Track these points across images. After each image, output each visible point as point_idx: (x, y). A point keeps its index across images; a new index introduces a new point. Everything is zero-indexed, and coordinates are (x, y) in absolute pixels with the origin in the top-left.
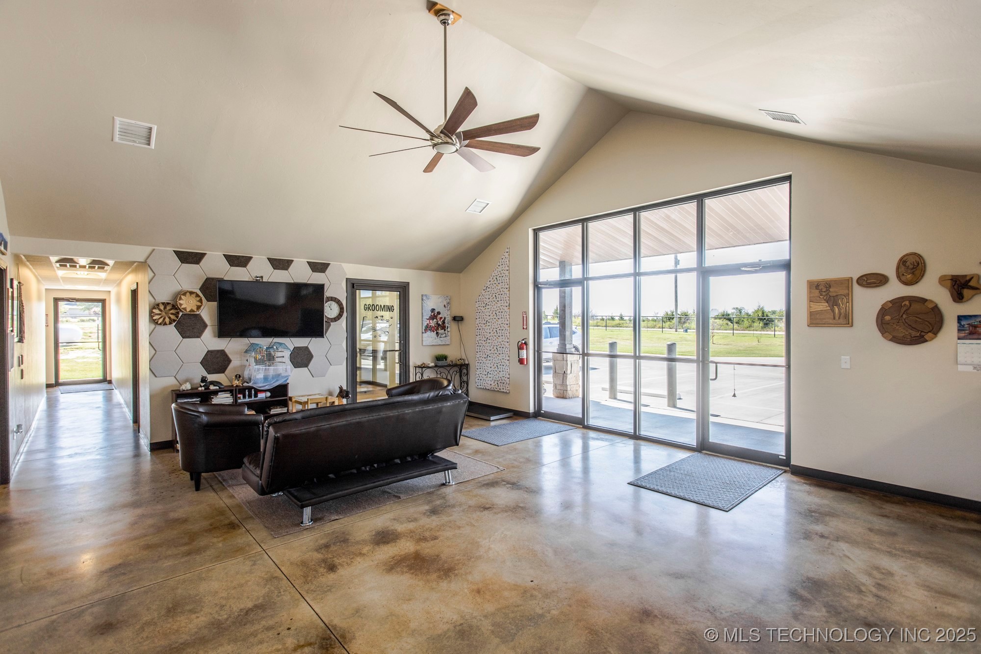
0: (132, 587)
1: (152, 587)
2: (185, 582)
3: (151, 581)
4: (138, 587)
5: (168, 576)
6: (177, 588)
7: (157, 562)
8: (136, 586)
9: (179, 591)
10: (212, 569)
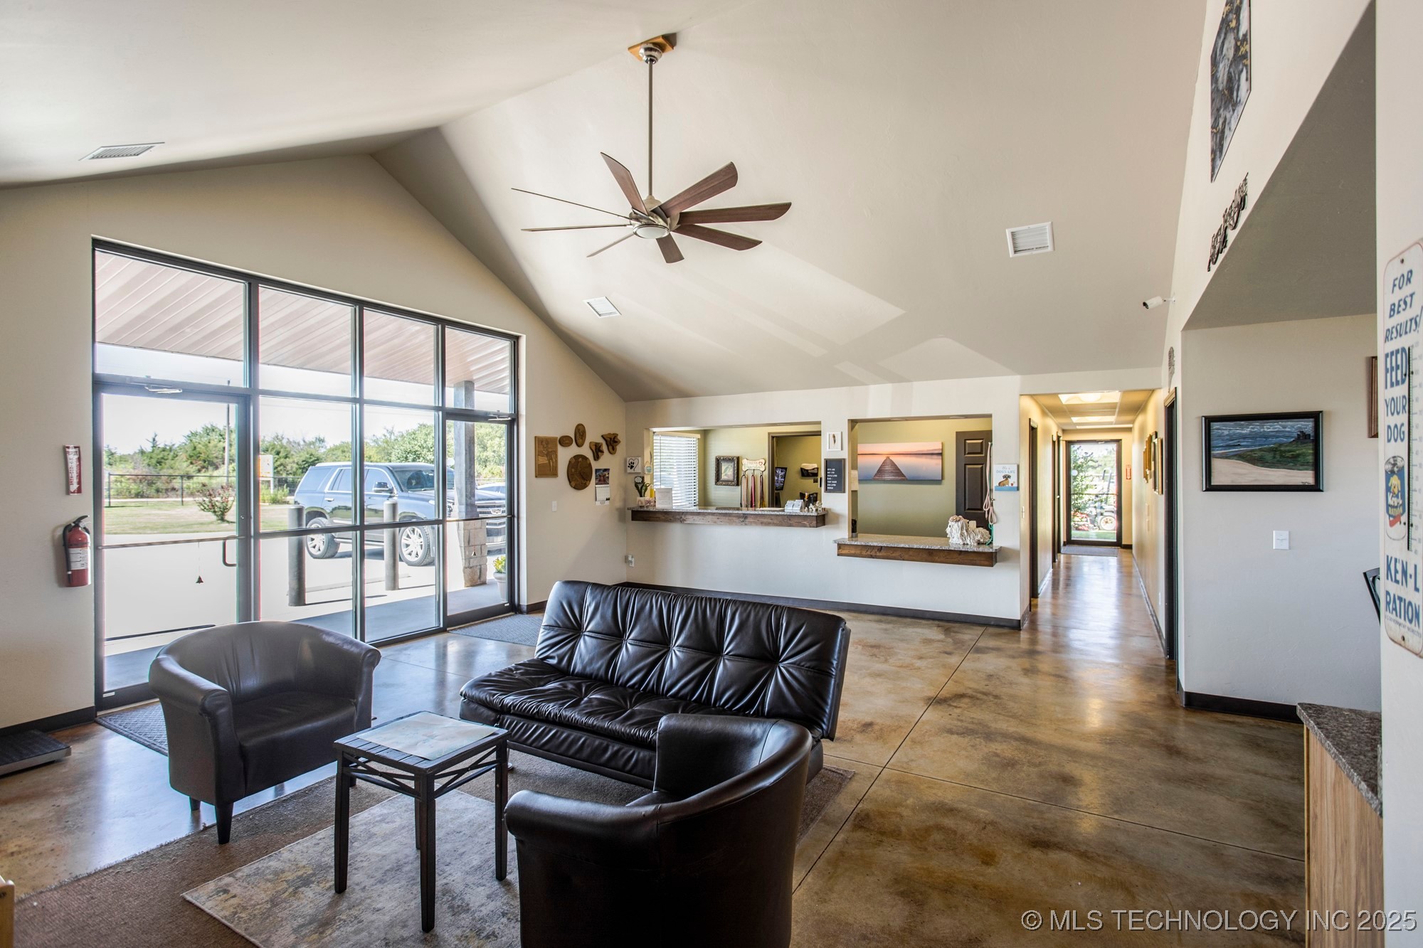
0: (1033, 805)
1: (1015, 793)
2: (983, 781)
3: (1012, 801)
4: (1027, 801)
5: (993, 795)
6: (994, 779)
7: (992, 821)
8: (1029, 804)
9: (994, 775)
10: (948, 777)
